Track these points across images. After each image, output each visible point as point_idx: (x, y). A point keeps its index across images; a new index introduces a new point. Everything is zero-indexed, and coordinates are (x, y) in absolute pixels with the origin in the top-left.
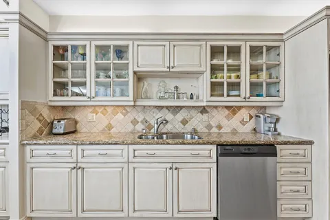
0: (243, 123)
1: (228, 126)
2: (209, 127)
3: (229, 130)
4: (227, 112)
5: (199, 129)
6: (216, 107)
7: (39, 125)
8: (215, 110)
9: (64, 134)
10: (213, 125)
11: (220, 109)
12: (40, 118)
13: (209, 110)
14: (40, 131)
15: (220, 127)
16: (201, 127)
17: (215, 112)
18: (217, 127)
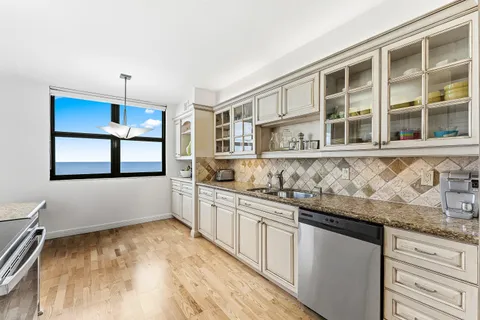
0: (418, 187)
1: (386, 190)
2: (351, 188)
3: (387, 198)
4: (383, 167)
5: (335, 190)
6: (363, 159)
7: (207, 173)
8: (361, 163)
9: (222, 181)
10: (359, 186)
11: (369, 162)
12: (209, 168)
13: (351, 162)
14: (209, 178)
15: (369, 190)
16: (340, 187)
17: (360, 167)
18: (364, 190)
